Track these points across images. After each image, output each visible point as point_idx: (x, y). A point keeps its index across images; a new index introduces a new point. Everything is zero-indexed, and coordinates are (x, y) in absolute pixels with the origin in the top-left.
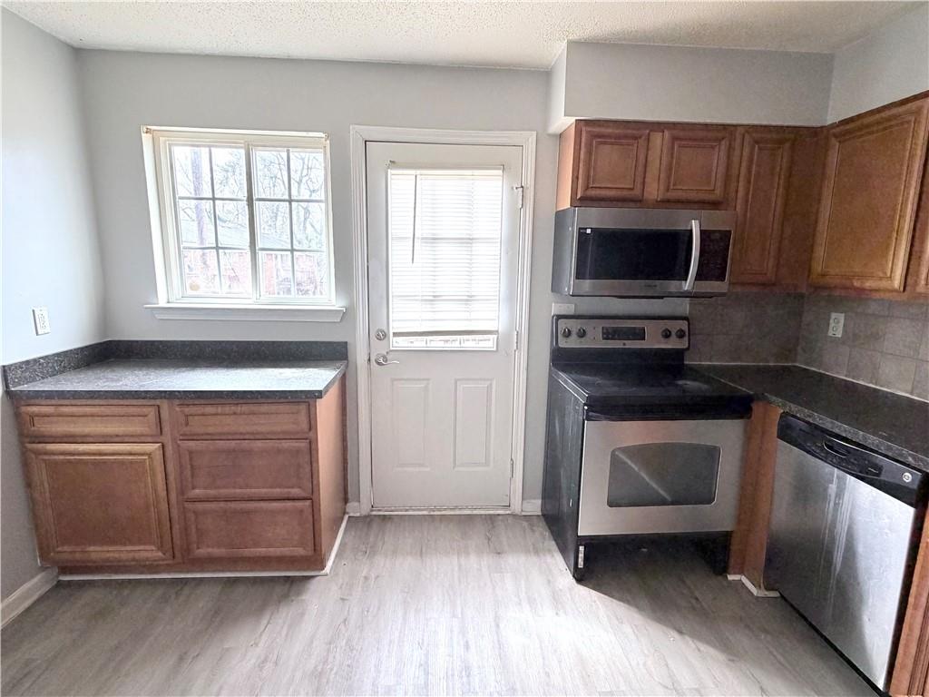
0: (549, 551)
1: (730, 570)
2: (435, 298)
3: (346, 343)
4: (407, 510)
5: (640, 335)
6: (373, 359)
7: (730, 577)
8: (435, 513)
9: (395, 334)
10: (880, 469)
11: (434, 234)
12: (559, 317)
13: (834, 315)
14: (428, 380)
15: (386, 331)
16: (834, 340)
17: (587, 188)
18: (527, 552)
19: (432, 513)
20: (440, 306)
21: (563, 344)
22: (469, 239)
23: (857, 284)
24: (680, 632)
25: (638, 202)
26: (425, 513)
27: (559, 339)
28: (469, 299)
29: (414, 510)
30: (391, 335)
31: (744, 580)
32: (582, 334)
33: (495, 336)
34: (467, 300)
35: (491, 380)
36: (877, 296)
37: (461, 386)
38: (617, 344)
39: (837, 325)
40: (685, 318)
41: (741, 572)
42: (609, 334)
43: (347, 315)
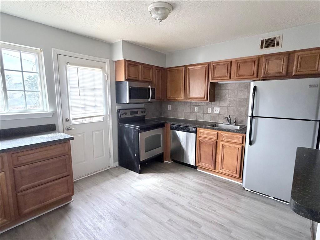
0: (128, 171)
1: (164, 160)
2: (85, 106)
3: (55, 124)
4: (80, 178)
5: (137, 113)
6: (65, 128)
7: (164, 162)
8: (90, 175)
9: (73, 119)
10: (190, 129)
11: (84, 87)
12: (120, 110)
13: (168, 105)
14: (84, 133)
15: (69, 119)
16: (169, 110)
17: (128, 76)
18: (123, 173)
19: (89, 176)
20: (87, 109)
21: (122, 117)
22: (94, 88)
23: (176, 99)
24: (164, 173)
25: (137, 81)
26: (87, 176)
27: (121, 115)
28: (95, 106)
29: (82, 177)
30: (71, 120)
31: (167, 161)
32: (126, 114)
33: (103, 117)
34: (95, 107)
35: (102, 130)
36: (180, 101)
37: (94, 133)
38: (133, 116)
39: (169, 107)
40: (144, 108)
41: (166, 160)
42: (132, 113)
43: (54, 115)
